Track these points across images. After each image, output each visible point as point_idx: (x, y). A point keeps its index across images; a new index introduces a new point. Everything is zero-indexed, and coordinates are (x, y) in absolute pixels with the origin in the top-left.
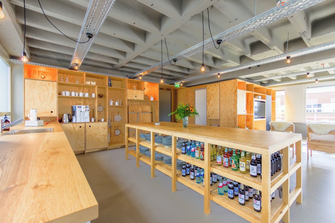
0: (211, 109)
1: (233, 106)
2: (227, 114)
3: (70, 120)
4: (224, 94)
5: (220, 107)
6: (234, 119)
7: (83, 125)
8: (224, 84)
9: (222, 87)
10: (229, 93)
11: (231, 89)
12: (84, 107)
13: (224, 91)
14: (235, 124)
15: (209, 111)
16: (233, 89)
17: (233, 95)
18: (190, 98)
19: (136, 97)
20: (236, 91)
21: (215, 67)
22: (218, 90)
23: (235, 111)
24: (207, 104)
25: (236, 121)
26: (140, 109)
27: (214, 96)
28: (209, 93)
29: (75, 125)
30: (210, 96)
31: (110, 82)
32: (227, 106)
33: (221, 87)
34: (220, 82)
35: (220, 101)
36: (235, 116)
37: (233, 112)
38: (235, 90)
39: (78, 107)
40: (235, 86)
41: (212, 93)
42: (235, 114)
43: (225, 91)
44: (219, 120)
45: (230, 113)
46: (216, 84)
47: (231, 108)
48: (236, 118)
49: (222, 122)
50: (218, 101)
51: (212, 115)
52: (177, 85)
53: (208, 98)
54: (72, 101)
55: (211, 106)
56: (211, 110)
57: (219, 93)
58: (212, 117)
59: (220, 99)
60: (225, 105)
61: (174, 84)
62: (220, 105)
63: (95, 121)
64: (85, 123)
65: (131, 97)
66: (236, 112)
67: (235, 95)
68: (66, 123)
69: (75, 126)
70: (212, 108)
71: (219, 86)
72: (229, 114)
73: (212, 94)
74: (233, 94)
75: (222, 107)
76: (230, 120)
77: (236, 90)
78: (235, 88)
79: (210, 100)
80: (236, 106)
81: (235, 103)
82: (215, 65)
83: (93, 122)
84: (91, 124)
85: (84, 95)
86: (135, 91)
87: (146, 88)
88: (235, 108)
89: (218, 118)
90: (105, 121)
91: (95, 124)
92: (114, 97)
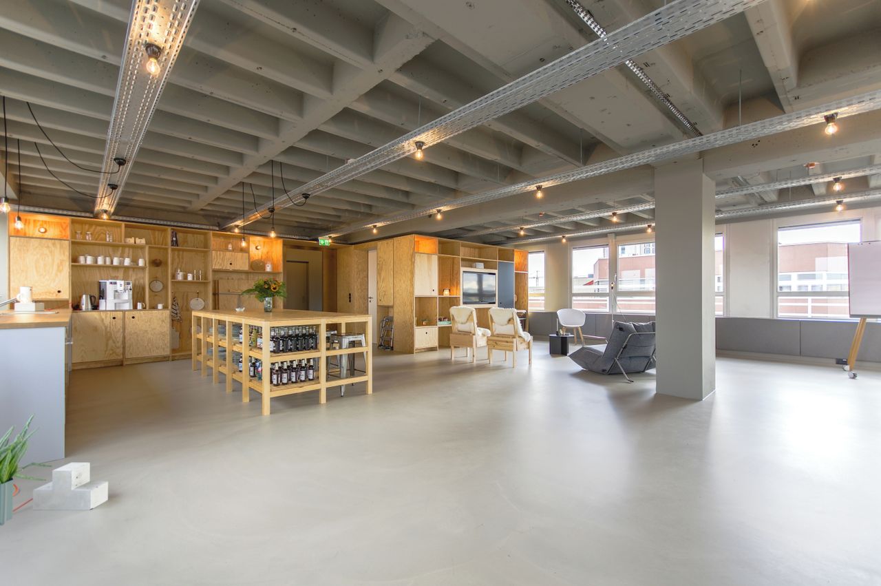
0: (383, 286)
2: (403, 296)
3: (95, 307)
4: (399, 260)
5: (394, 283)
6: (410, 304)
7: (119, 315)
8: (398, 242)
9: (397, 248)
10: (404, 258)
11: (407, 251)
12: (122, 282)
13: (398, 254)
14: (412, 314)
15: (381, 290)
16: (409, 252)
17: (410, 263)
18: (355, 266)
19: (231, 264)
20: (412, 256)
22: (392, 253)
24: (378, 277)
25: (413, 309)
26: (244, 287)
27: (386, 264)
28: (380, 256)
29: (103, 315)
30: (381, 261)
31: (174, 239)
32: (402, 281)
33: (395, 248)
34: (394, 238)
35: (394, 273)
36: (412, 299)
37: (409, 293)
38: (411, 253)
39: (111, 283)
40: (411, 247)
42: (411, 295)
44: (392, 307)
45: (405, 293)
46: (389, 241)
47: (407, 285)
48: (413, 303)
49: (396, 311)
50: (392, 273)
51: (384, 299)
52: (325, 241)
53: (378, 267)
54: (100, 273)
55: (383, 282)
56: (383, 290)
57: (393, 258)
58: (384, 302)
59: (394, 269)
60: (400, 281)
61: (317, 240)
62: (393, 280)
63: (144, 308)
64: (124, 311)
65: (221, 265)
66: (413, 291)
67: (412, 262)
68: (87, 311)
69: (103, 317)
71: (392, 246)
73: (384, 259)
74: (409, 261)
75: (396, 284)
76: (405, 305)
78: (412, 250)
80: (413, 282)
81: (412, 277)
83: (140, 310)
84: (135, 313)
85: (122, 262)
86: (228, 254)
87: (258, 248)
88: (412, 285)
89: (391, 304)
90: (165, 307)
91: (144, 314)
92: (184, 265)
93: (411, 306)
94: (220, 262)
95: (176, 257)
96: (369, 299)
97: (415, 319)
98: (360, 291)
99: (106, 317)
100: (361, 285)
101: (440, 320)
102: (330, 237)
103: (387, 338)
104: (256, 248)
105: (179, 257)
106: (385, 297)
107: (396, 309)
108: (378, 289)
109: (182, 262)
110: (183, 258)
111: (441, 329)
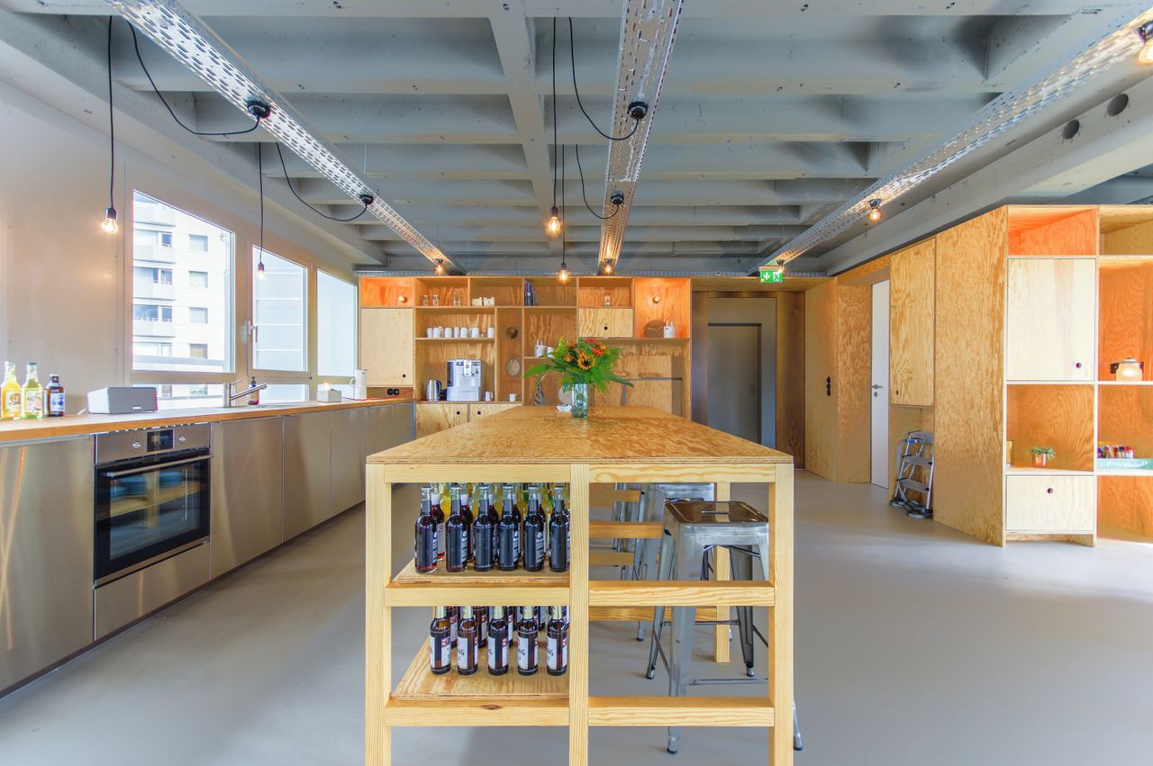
0: (903, 358)
1: (987, 344)
2: (964, 381)
3: (443, 396)
4: (952, 290)
5: (937, 349)
6: (989, 405)
7: (463, 408)
8: (950, 241)
9: (944, 256)
10: (971, 281)
11: (980, 259)
12: (470, 363)
13: (950, 273)
14: (996, 429)
15: (899, 368)
16: (986, 259)
17: (988, 289)
18: (840, 320)
19: (606, 328)
20: (999, 268)
21: (870, 175)
22: (931, 273)
23: (996, 368)
24: (892, 338)
25: (998, 417)
26: (633, 368)
27: (913, 304)
28: (896, 292)
29: (455, 408)
30: (900, 303)
31: (529, 294)
32: (963, 344)
33: (939, 258)
34: (938, 235)
35: (938, 323)
36: (996, 392)
37: (984, 374)
38: (996, 261)
39: (458, 364)
40: (996, 244)
41: (907, 291)
42: (995, 380)
43: (953, 274)
44: (932, 408)
45: (973, 374)
46: (921, 246)
47: (978, 354)
48: (1000, 401)
49: (941, 421)
50: (930, 323)
51: (906, 387)
52: (772, 273)
53: (893, 315)
54: (457, 350)
55: (904, 348)
56: (905, 366)
57: (932, 285)
58: (906, 395)
59: (938, 314)
60: (956, 341)
61: (757, 274)
62: (938, 342)
63: (493, 400)
64: (469, 403)
65: (591, 330)
66: (1000, 370)
67: (995, 283)
68: (433, 402)
69: (447, 411)
70: (906, 356)
71: (931, 256)
72: (968, 381)
73: (909, 295)
74: (986, 284)
75: (943, 350)
76: (972, 408)
77: (998, 260)
78: (997, 254)
79: (900, 322)
80: (1000, 341)
81: (994, 328)
82: (867, 170)
83: (488, 403)
84: (482, 407)
85: (469, 334)
86: (602, 312)
87: (657, 299)
88: (997, 350)
89: (928, 402)
90: (518, 399)
91: (491, 408)
92: (551, 336)
93: (993, 410)
94: (590, 326)
95: (542, 323)
96: (874, 390)
97: (1006, 446)
98: (851, 371)
99: (450, 411)
100: (853, 360)
101: (1103, 454)
102: (780, 263)
103: (915, 486)
104: (654, 301)
105: (545, 324)
106: (911, 385)
107: (941, 417)
108: (890, 366)
109: (550, 330)
110: (550, 325)
111: (1105, 482)
